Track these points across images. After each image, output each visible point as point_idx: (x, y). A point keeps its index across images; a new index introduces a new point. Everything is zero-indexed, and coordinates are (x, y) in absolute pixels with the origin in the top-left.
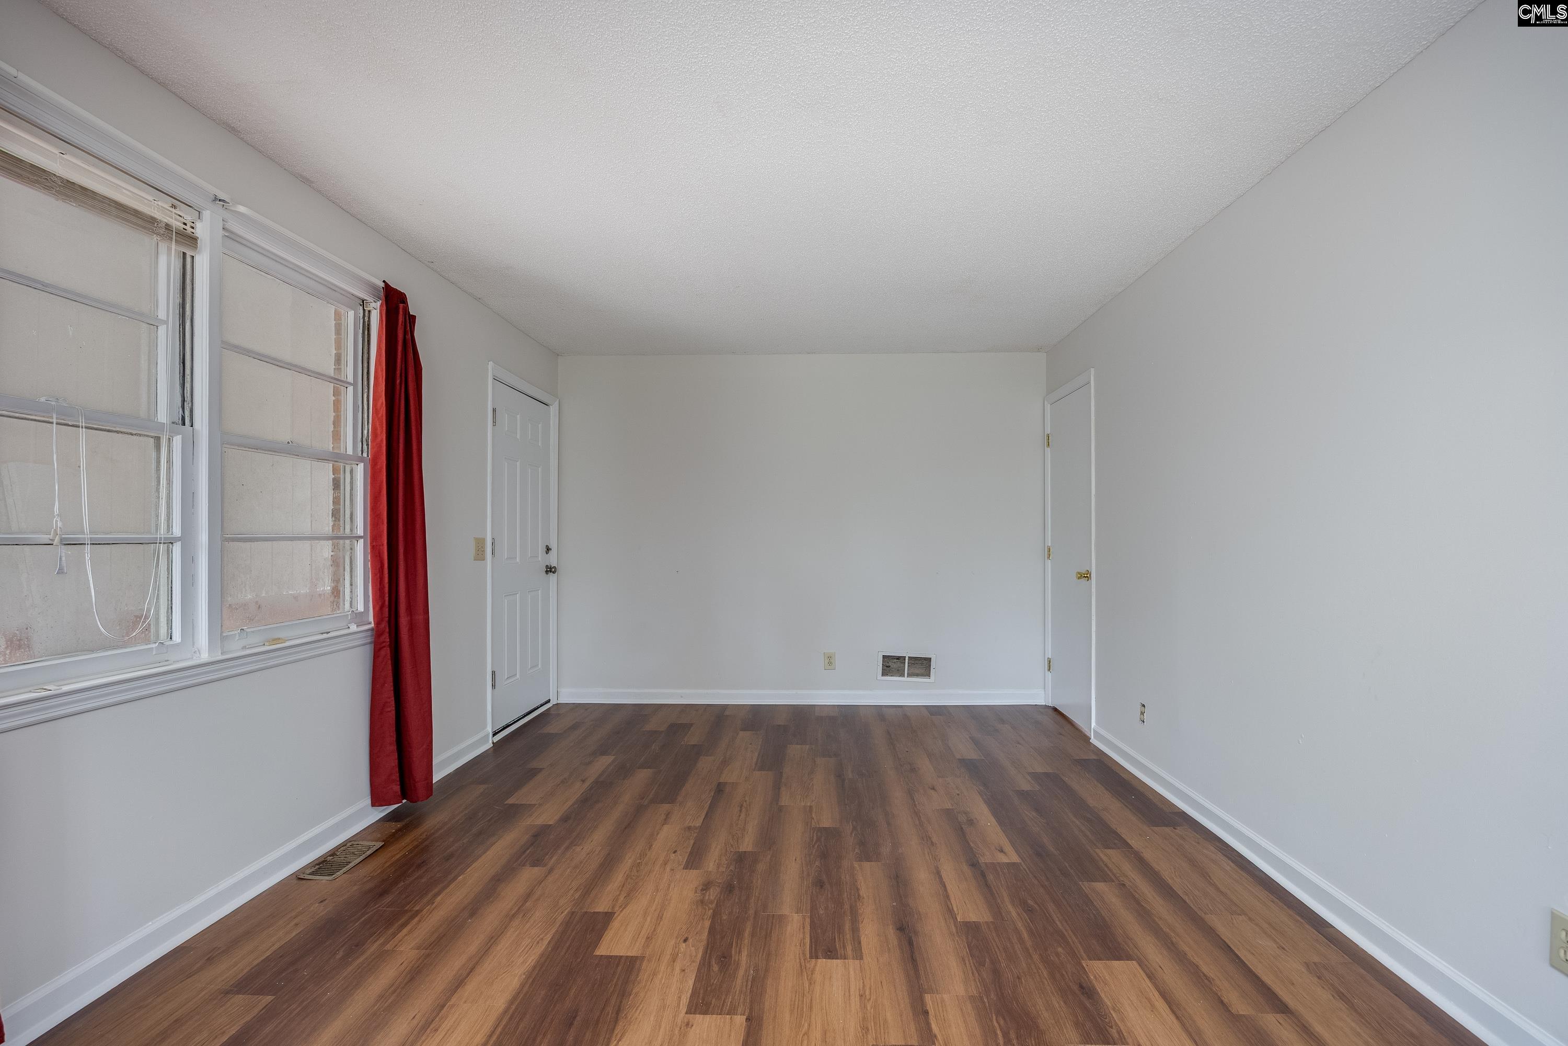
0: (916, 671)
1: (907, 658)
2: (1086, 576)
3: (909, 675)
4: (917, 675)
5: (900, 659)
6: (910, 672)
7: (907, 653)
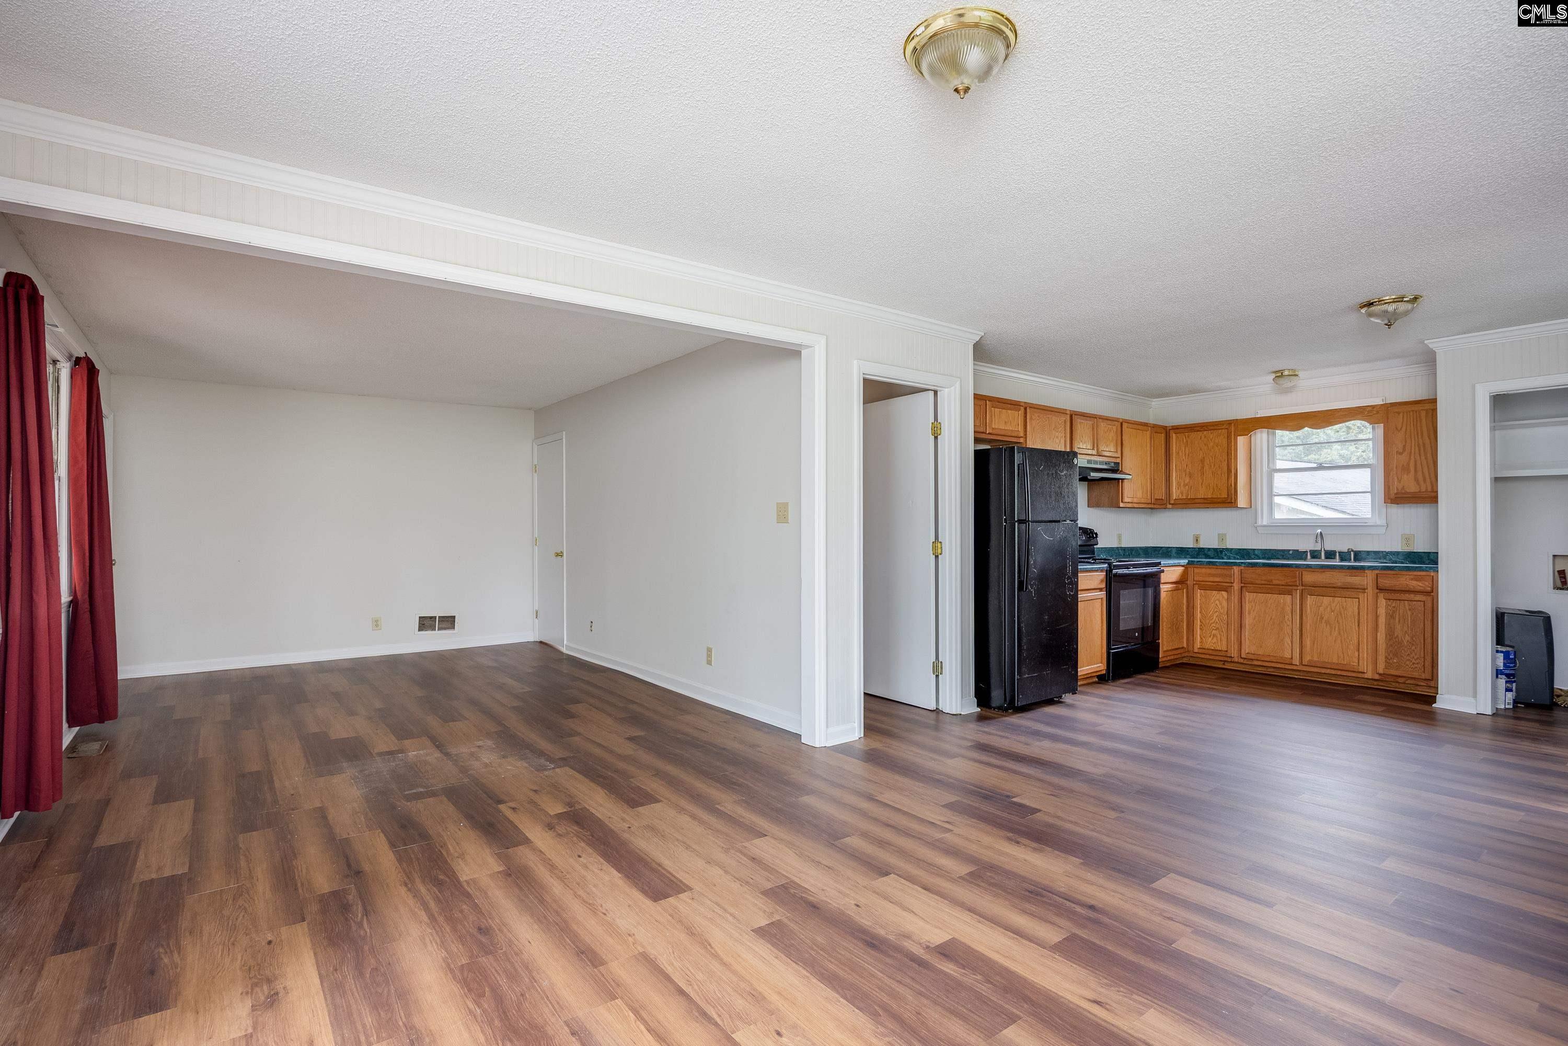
0: (444, 626)
1: (437, 618)
2: (559, 555)
3: (439, 629)
4: (445, 629)
5: (433, 618)
6: (441, 626)
7: (438, 613)
